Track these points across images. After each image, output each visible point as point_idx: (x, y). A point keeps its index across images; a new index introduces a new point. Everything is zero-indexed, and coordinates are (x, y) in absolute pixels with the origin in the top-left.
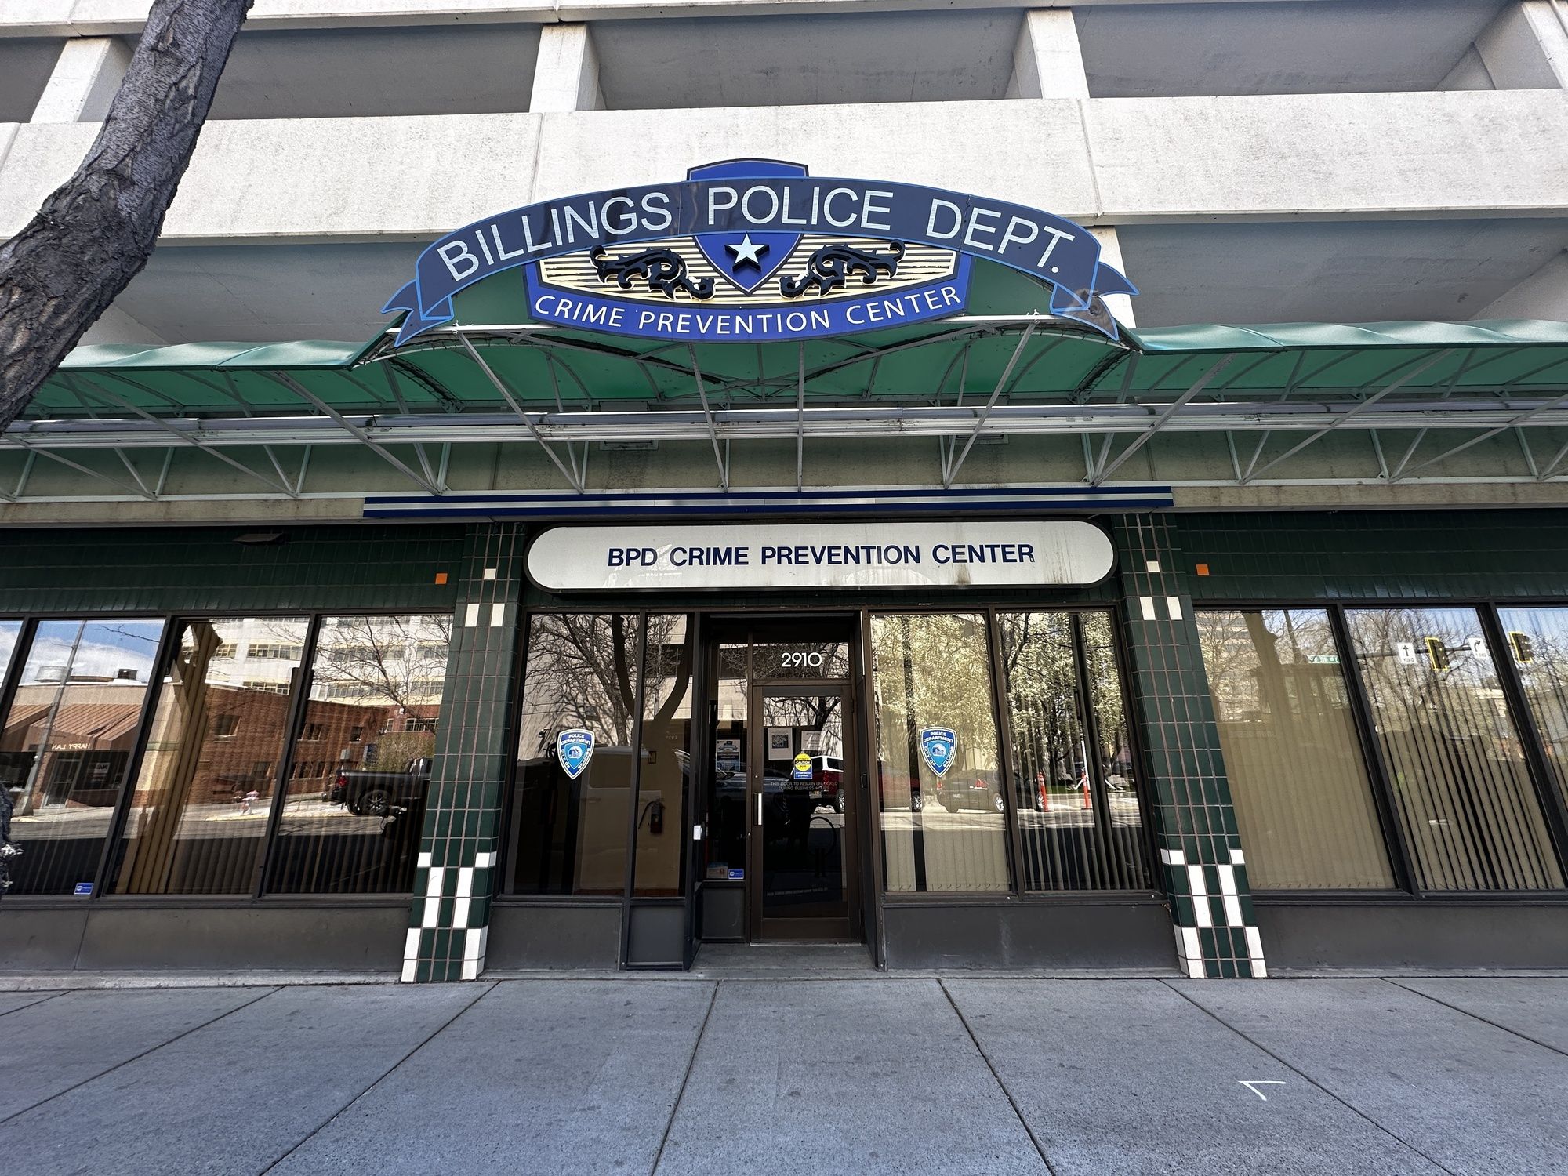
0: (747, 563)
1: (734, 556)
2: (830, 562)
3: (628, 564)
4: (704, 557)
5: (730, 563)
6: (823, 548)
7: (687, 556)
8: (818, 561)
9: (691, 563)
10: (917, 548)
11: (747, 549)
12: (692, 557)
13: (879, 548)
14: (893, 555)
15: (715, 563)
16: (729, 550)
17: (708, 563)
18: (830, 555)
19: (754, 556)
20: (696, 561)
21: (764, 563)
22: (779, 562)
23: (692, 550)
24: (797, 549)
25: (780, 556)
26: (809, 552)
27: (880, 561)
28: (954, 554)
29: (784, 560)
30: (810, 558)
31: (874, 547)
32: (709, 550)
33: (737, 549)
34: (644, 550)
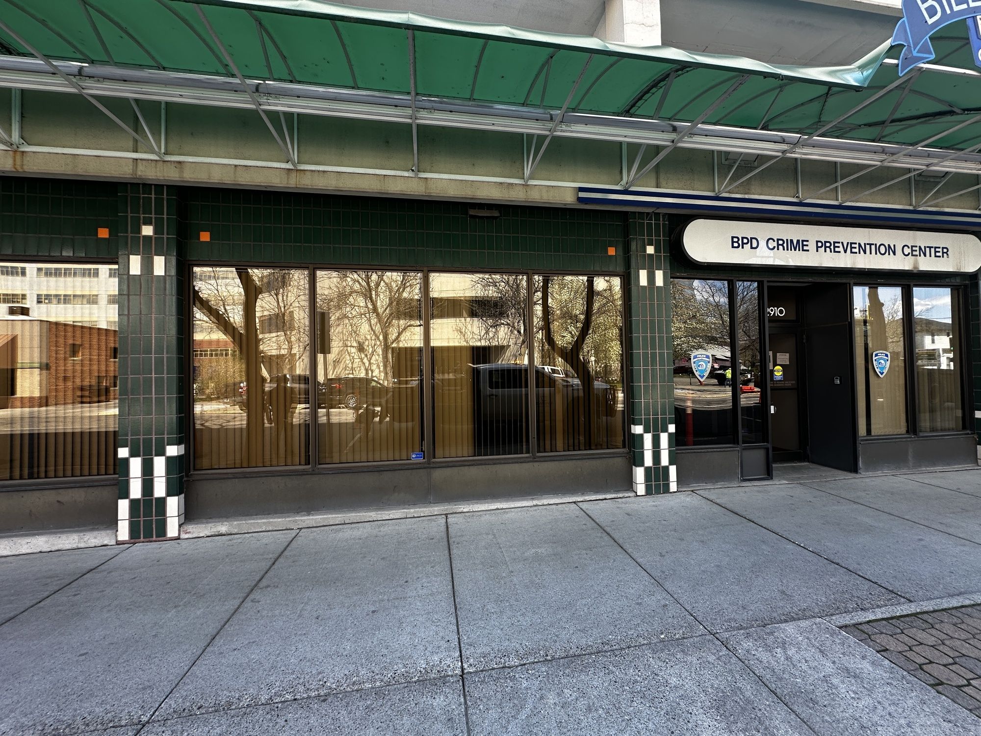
0: (808, 251)
1: (800, 245)
2: (851, 252)
3: (743, 248)
4: (785, 245)
5: (799, 250)
6: (848, 243)
7: (775, 244)
8: (845, 251)
9: (778, 249)
10: (894, 246)
11: (808, 241)
12: (778, 245)
13: (876, 245)
14: (883, 250)
15: (791, 250)
16: (798, 241)
17: (788, 250)
18: (852, 248)
19: (812, 246)
20: (781, 247)
21: (817, 251)
22: (825, 251)
23: (778, 240)
24: (835, 243)
25: (826, 247)
26: (840, 245)
27: (876, 254)
28: (912, 251)
29: (828, 249)
30: (841, 249)
31: (873, 244)
32: (787, 240)
33: (803, 241)
34: (752, 238)
